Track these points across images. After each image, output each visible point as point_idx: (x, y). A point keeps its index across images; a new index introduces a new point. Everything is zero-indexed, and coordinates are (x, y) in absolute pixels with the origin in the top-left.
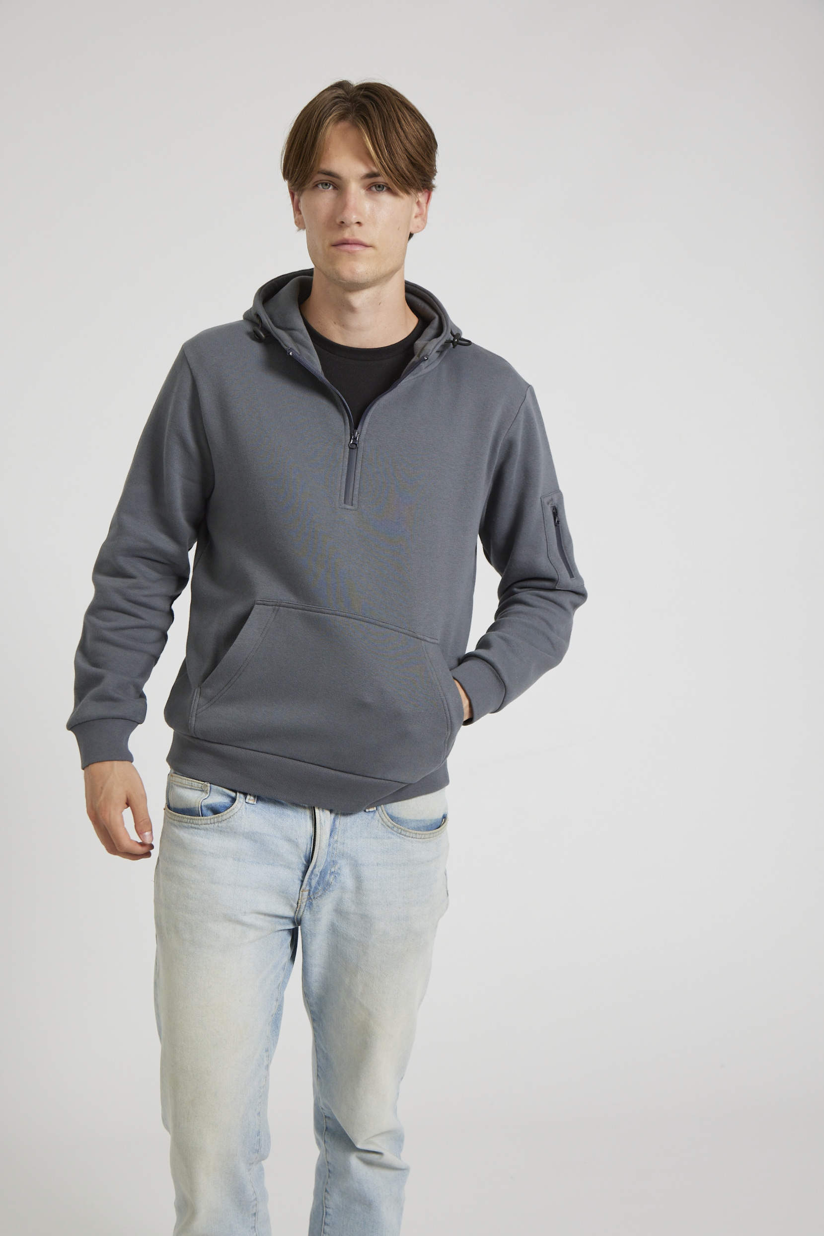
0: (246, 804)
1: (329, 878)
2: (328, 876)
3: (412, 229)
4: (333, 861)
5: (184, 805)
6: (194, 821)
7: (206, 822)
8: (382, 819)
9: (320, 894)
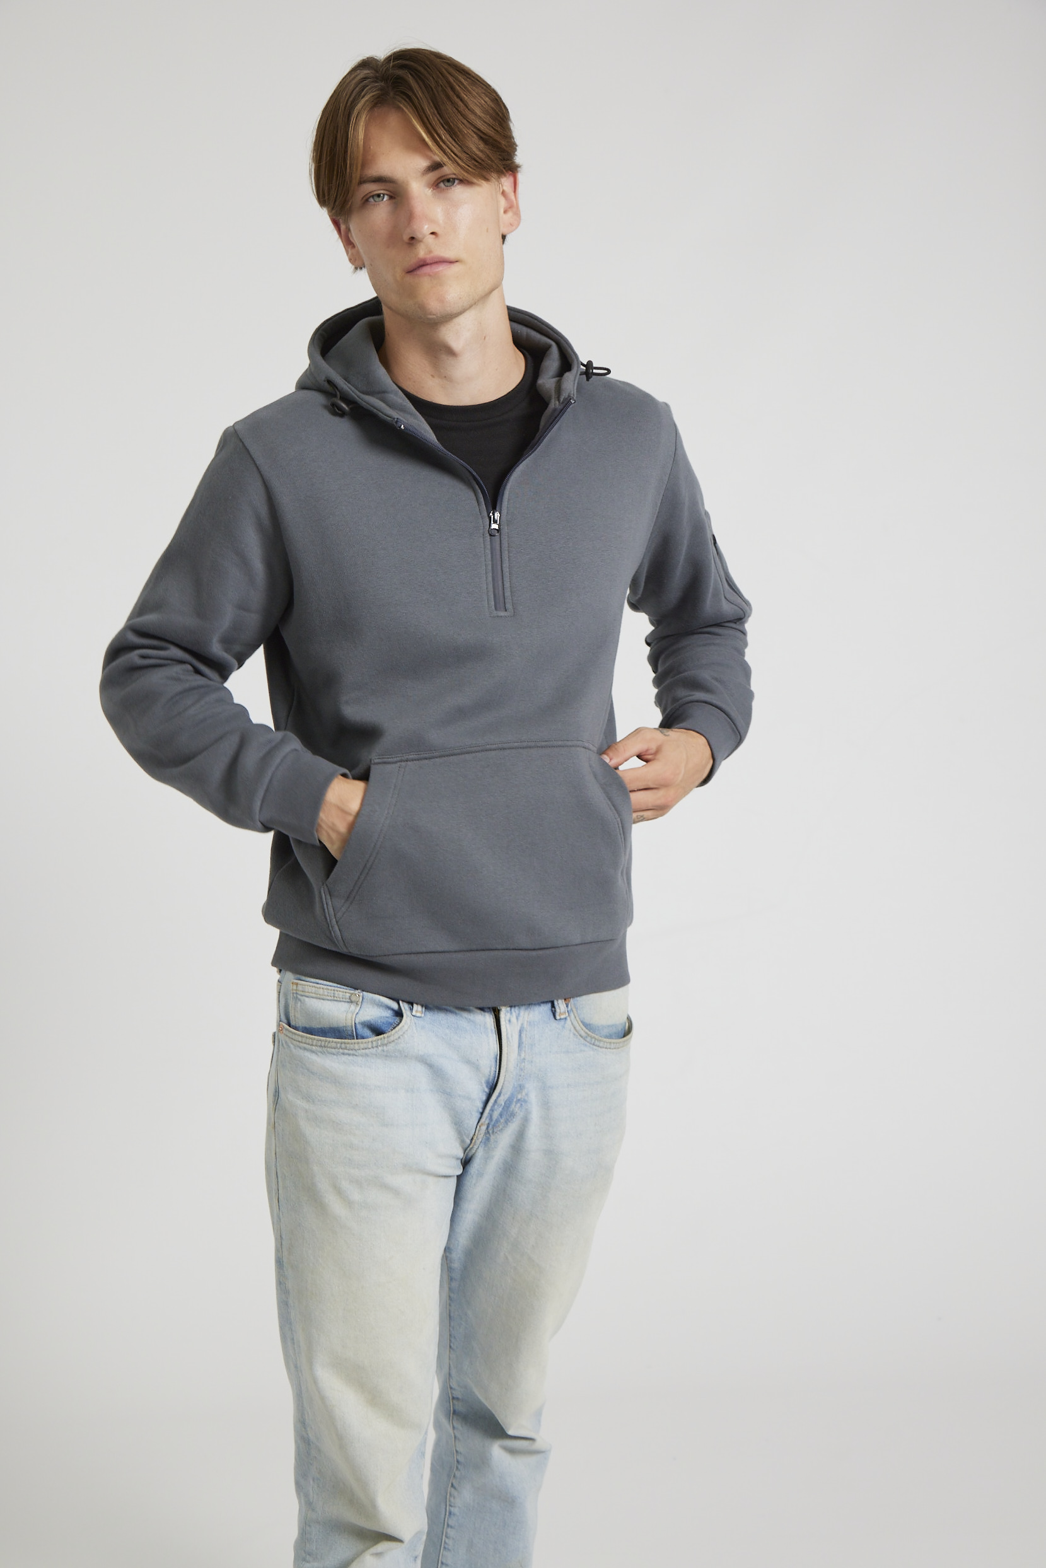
0: (413, 1017)
1: (515, 1107)
2: (512, 1106)
3: (504, 230)
4: (521, 1087)
5: (325, 1024)
6: (348, 1045)
7: (365, 1046)
8: (575, 1028)
9: (501, 1127)
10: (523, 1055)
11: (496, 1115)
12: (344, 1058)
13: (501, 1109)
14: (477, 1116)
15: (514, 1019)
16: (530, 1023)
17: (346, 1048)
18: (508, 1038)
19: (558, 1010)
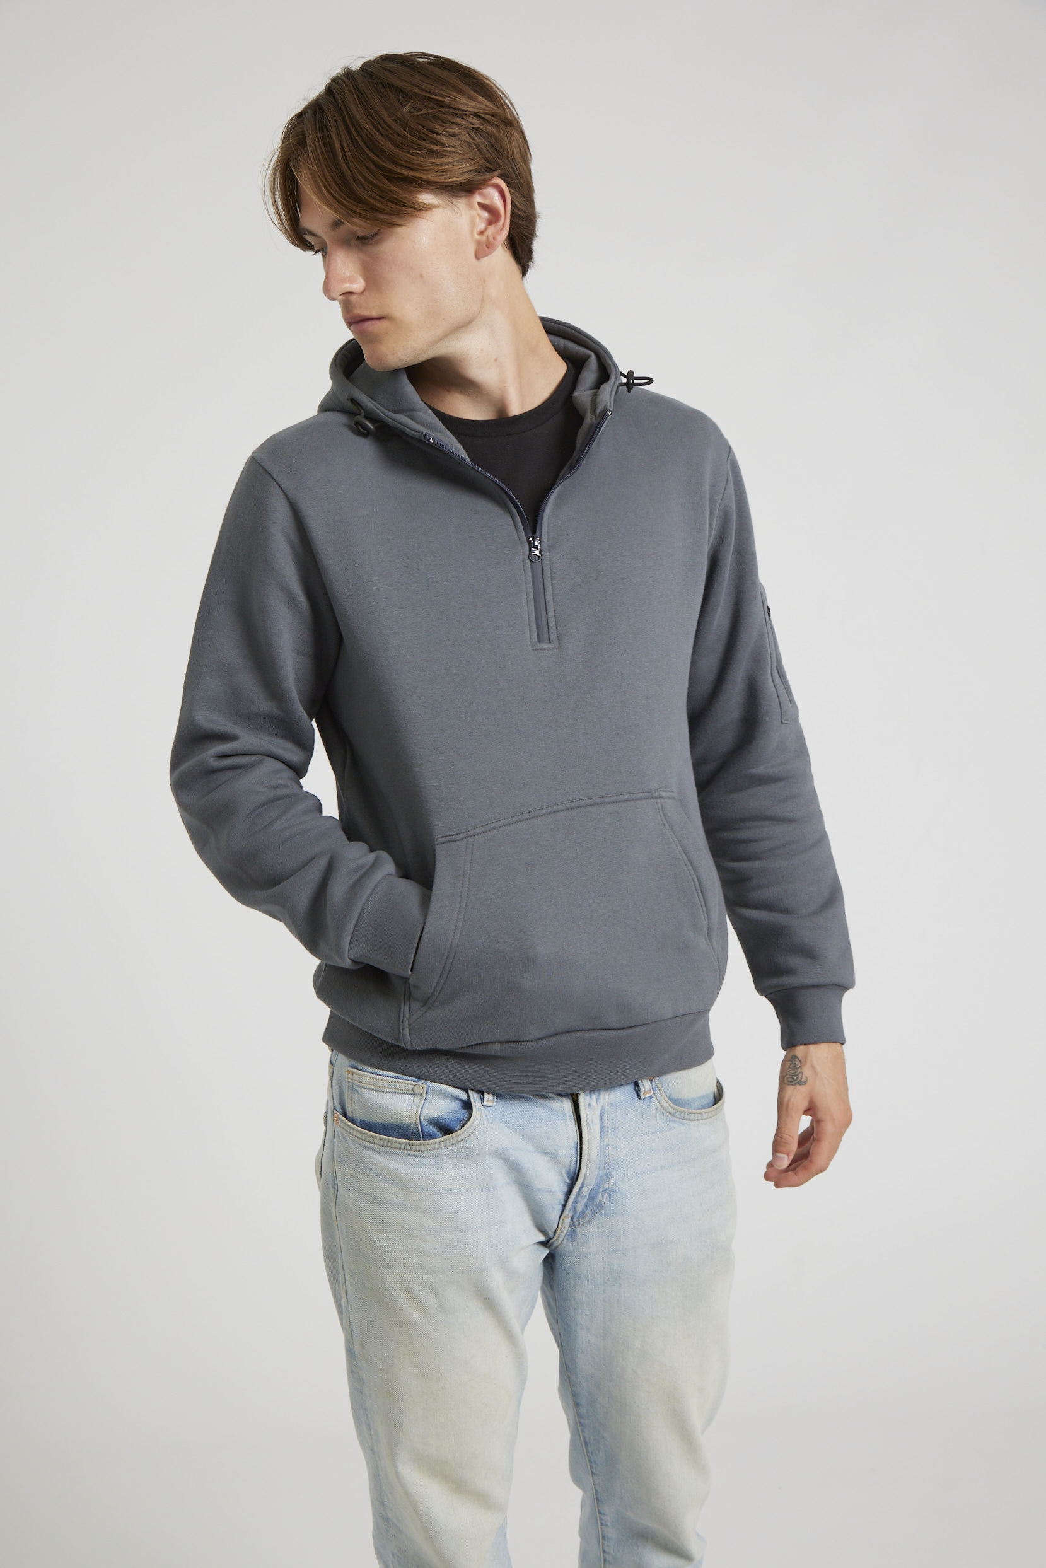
0: (484, 1108)
1: (602, 1198)
2: (599, 1196)
4: (607, 1174)
5: (386, 1119)
6: (413, 1147)
7: (433, 1147)
8: (661, 1106)
9: (587, 1219)
10: (606, 1140)
11: (580, 1207)
12: (410, 1159)
13: (585, 1200)
14: (559, 1208)
15: (594, 1103)
16: (611, 1105)
17: (411, 1149)
18: (588, 1124)
19: (642, 1089)
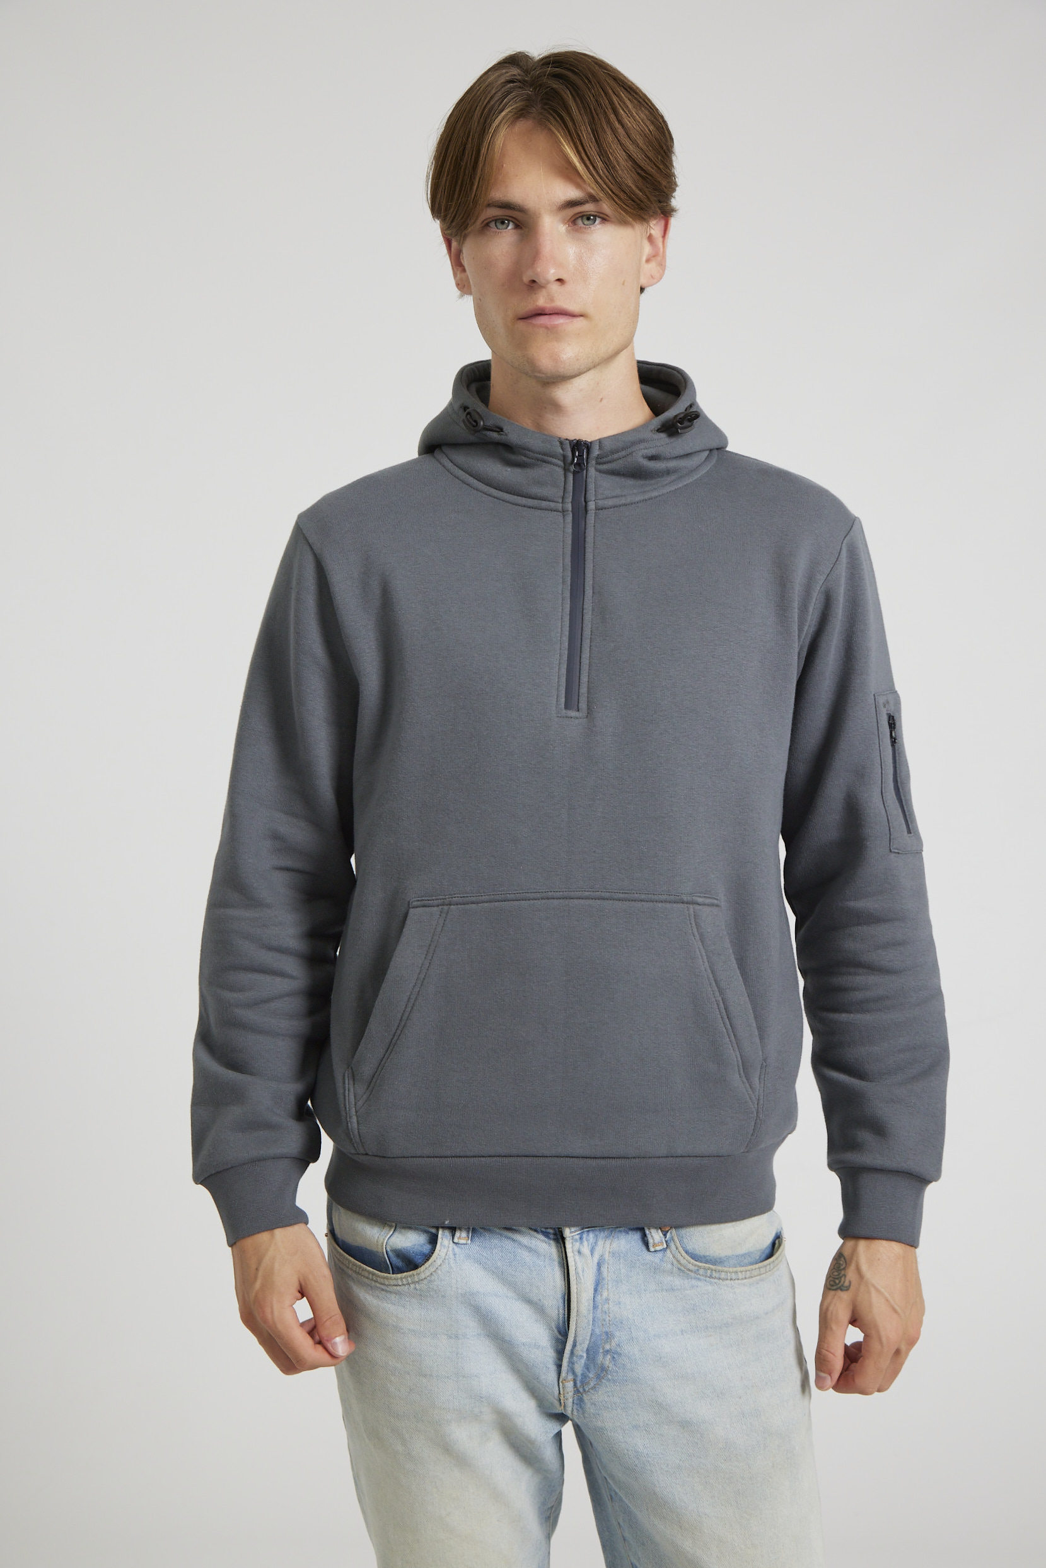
0: (455, 1246)
1: (604, 1360)
2: (600, 1358)
3: (642, 280)
4: (607, 1333)
5: (360, 1243)
8: (678, 1261)
9: (592, 1384)
12: (377, 1292)
13: (583, 1361)
14: (553, 1368)
16: (610, 1254)
19: (651, 1241)
